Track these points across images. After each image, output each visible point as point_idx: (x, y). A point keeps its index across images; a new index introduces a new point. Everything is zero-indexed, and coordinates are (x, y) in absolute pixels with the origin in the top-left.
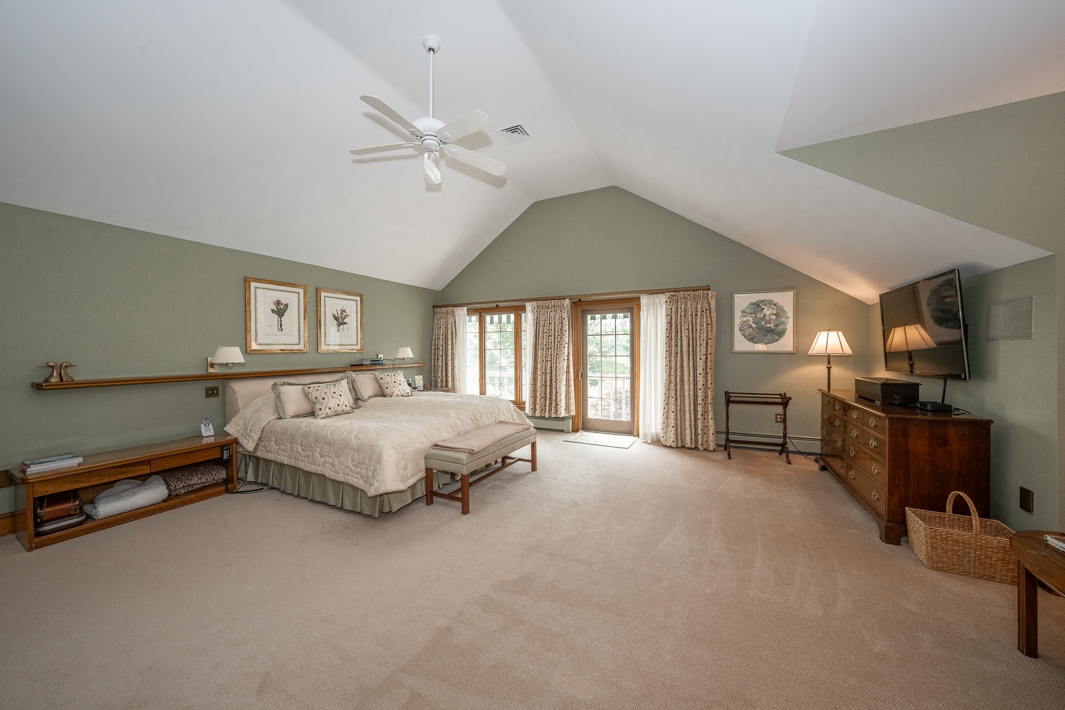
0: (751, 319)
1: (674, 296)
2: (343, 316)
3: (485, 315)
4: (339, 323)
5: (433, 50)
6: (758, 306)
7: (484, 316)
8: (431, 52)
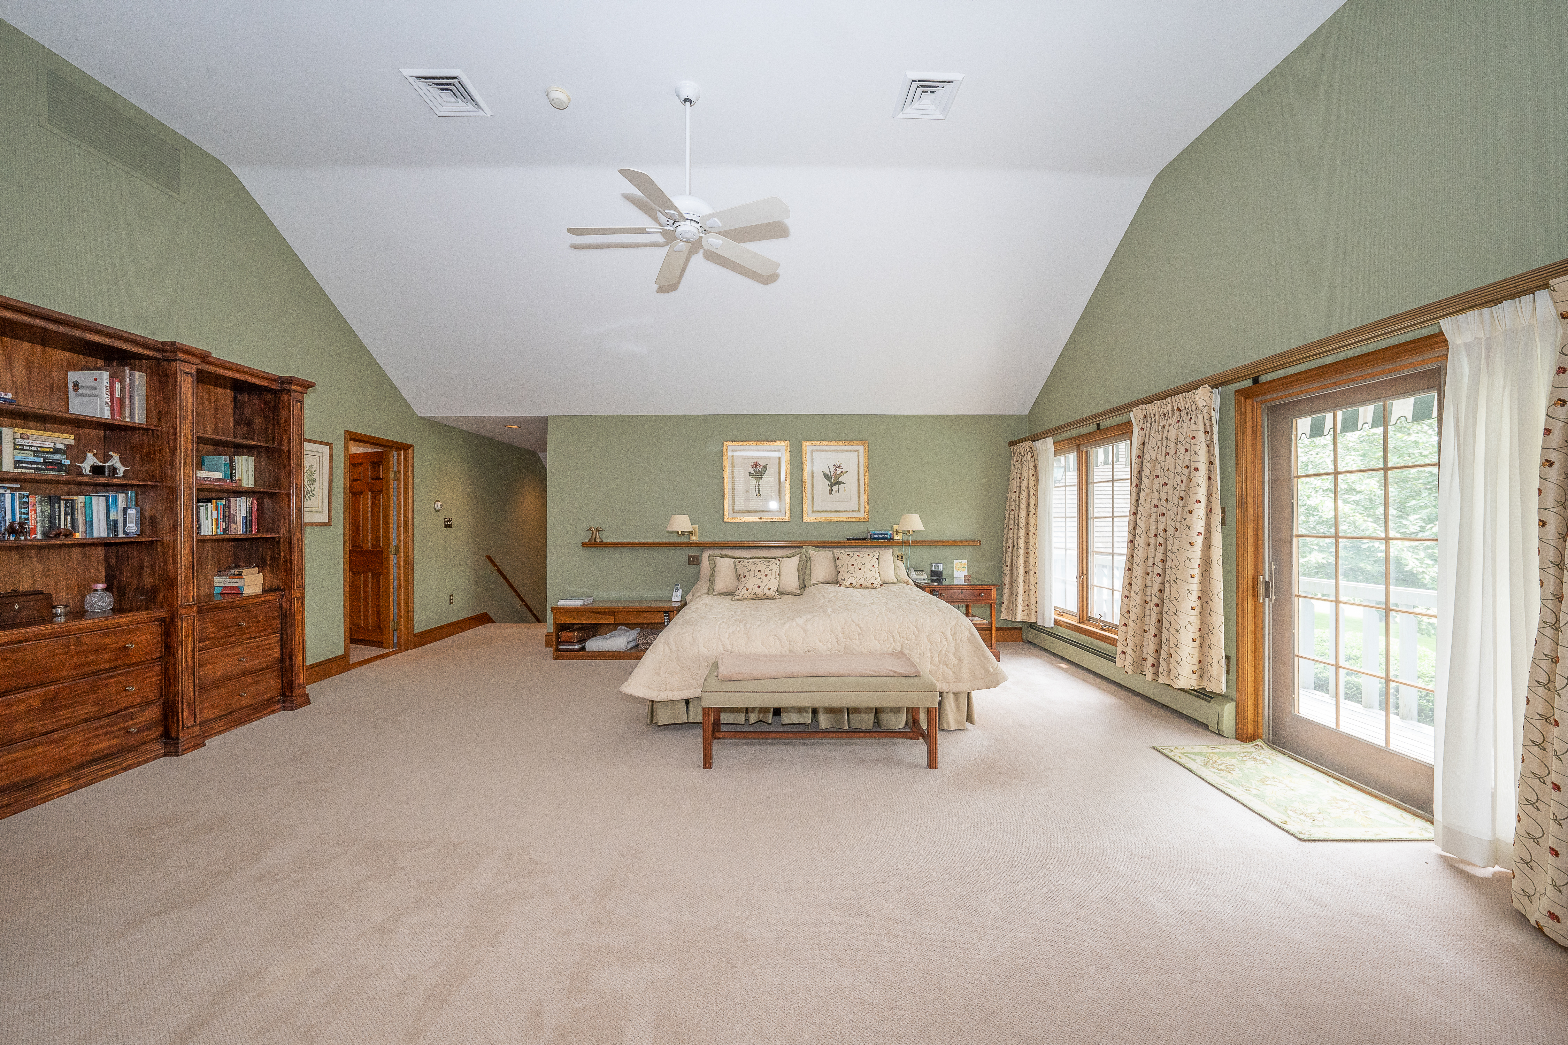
2: (838, 473)
3: (1085, 449)
4: (831, 483)
5: (690, 101)
7: (1087, 452)
8: (688, 103)
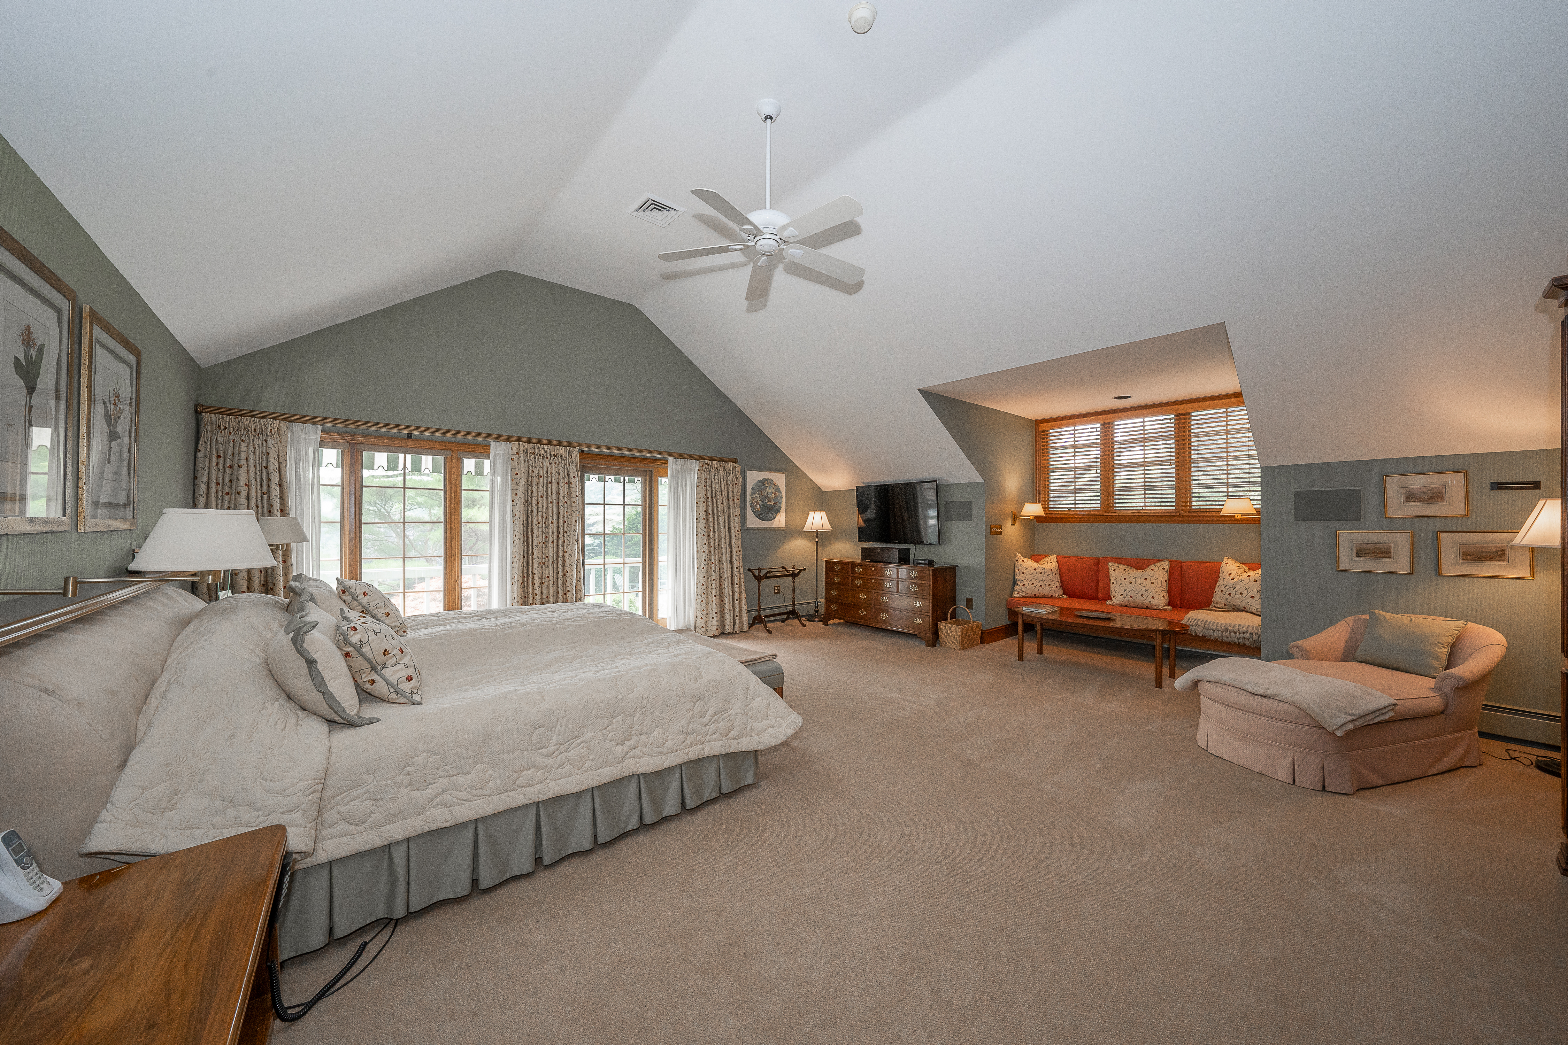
0: (758, 496)
1: (708, 464)
2: (116, 411)
4: (110, 433)
5: (771, 118)
6: (763, 483)
8: (769, 120)
